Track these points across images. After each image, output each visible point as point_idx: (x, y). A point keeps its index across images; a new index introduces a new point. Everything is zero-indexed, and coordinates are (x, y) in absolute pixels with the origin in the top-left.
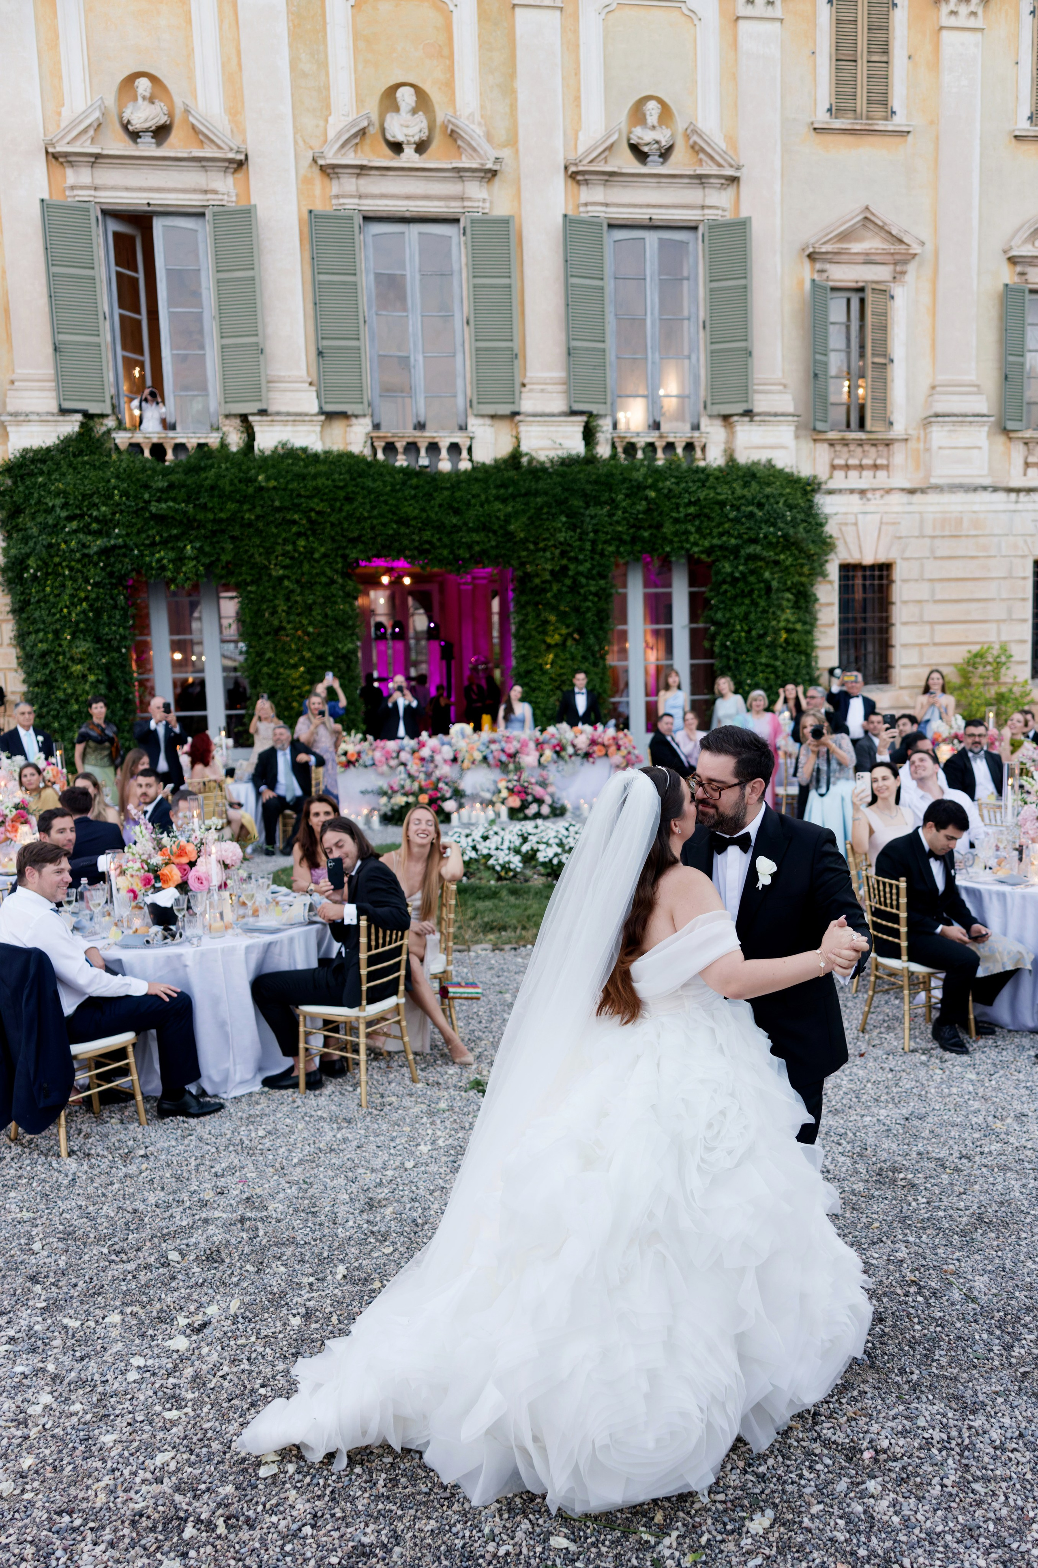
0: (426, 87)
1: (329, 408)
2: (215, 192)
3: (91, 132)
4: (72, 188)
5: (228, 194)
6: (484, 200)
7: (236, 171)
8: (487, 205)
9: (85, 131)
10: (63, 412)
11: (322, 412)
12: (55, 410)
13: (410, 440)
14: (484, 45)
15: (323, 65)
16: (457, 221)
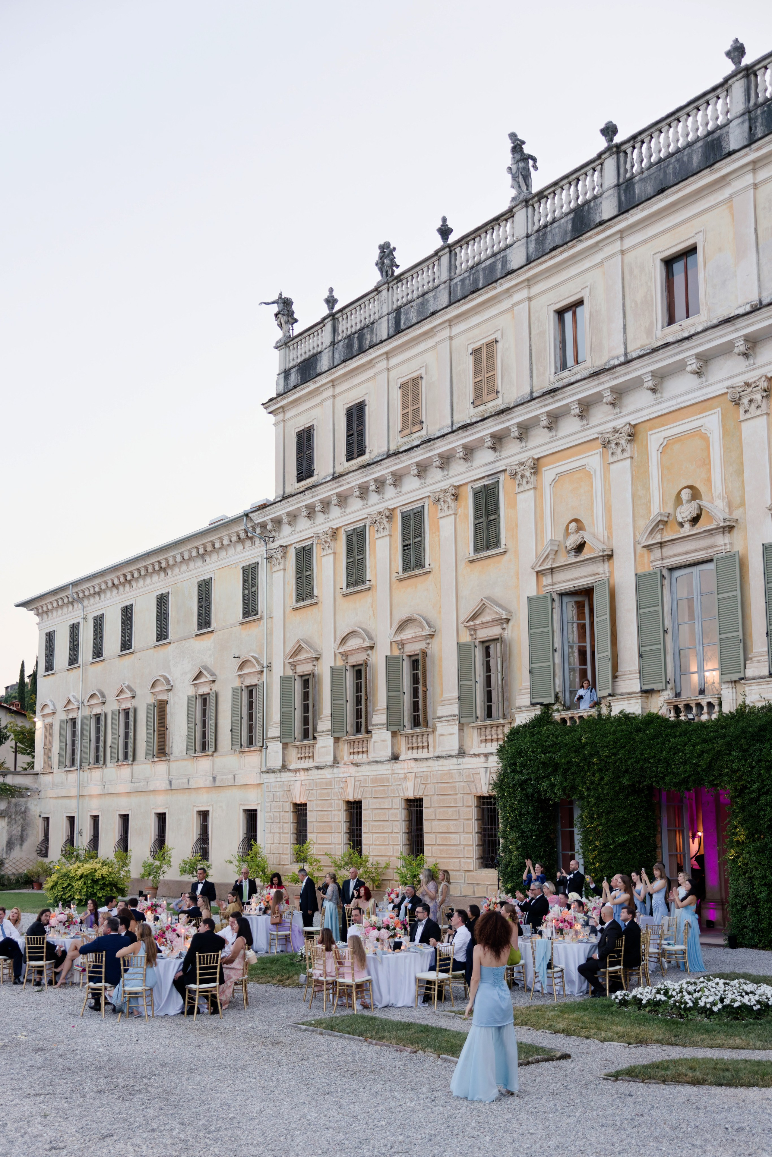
0: (698, 485)
1: (645, 688)
2: (598, 574)
3: (551, 557)
4: (545, 586)
5: (605, 573)
6: (725, 544)
7: (609, 560)
8: (728, 547)
9: (547, 557)
10: (533, 704)
11: (643, 691)
12: (529, 704)
13: (686, 703)
14: (726, 449)
15: (648, 489)
16: (711, 560)
